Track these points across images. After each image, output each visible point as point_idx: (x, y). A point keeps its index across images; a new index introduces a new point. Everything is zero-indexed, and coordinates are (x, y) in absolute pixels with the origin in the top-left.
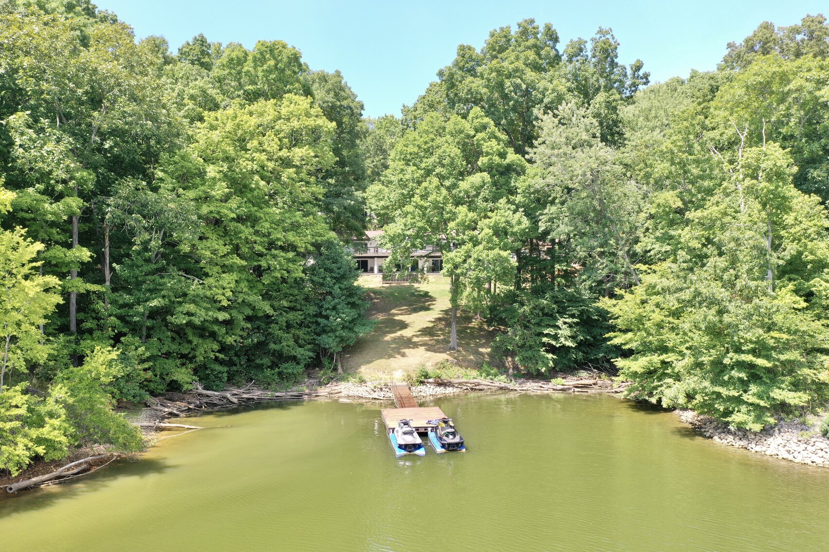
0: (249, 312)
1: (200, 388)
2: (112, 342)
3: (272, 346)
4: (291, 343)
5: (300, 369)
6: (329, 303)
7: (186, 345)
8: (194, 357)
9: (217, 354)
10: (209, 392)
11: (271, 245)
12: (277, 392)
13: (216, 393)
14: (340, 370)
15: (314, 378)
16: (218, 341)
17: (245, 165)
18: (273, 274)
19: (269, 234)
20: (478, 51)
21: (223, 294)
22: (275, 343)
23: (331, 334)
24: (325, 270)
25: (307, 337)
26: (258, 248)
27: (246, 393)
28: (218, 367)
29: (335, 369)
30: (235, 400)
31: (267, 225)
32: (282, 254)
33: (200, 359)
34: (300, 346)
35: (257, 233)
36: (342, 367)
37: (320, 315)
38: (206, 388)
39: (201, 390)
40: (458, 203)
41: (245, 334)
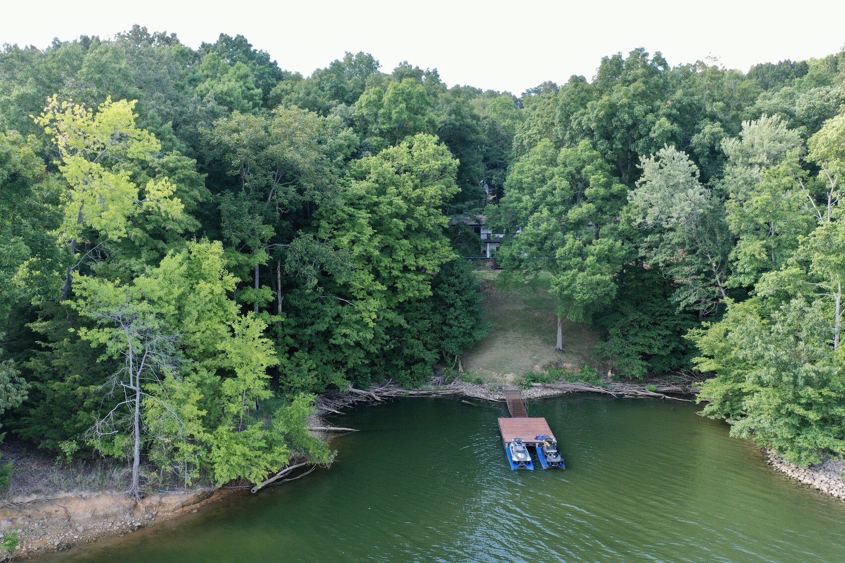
0: (388, 325)
1: (350, 387)
2: (287, 355)
3: (406, 351)
4: (421, 347)
5: (428, 369)
6: (452, 314)
7: (340, 354)
8: (346, 363)
9: (363, 361)
10: (358, 391)
11: (406, 269)
12: (411, 390)
13: (363, 392)
14: (461, 369)
15: (439, 375)
16: (363, 349)
17: (385, 209)
18: (407, 294)
19: (404, 260)
20: (590, 81)
21: (370, 317)
22: (408, 348)
23: (454, 340)
24: (449, 285)
25: (434, 342)
26: (395, 273)
27: (386, 391)
28: (364, 370)
29: (456, 368)
30: (378, 399)
31: (402, 253)
32: (415, 277)
33: (350, 365)
34: (429, 350)
35: (394, 260)
36: (462, 364)
37: (444, 323)
38: (355, 387)
39: (351, 389)
40: (565, 230)
41: (384, 342)
